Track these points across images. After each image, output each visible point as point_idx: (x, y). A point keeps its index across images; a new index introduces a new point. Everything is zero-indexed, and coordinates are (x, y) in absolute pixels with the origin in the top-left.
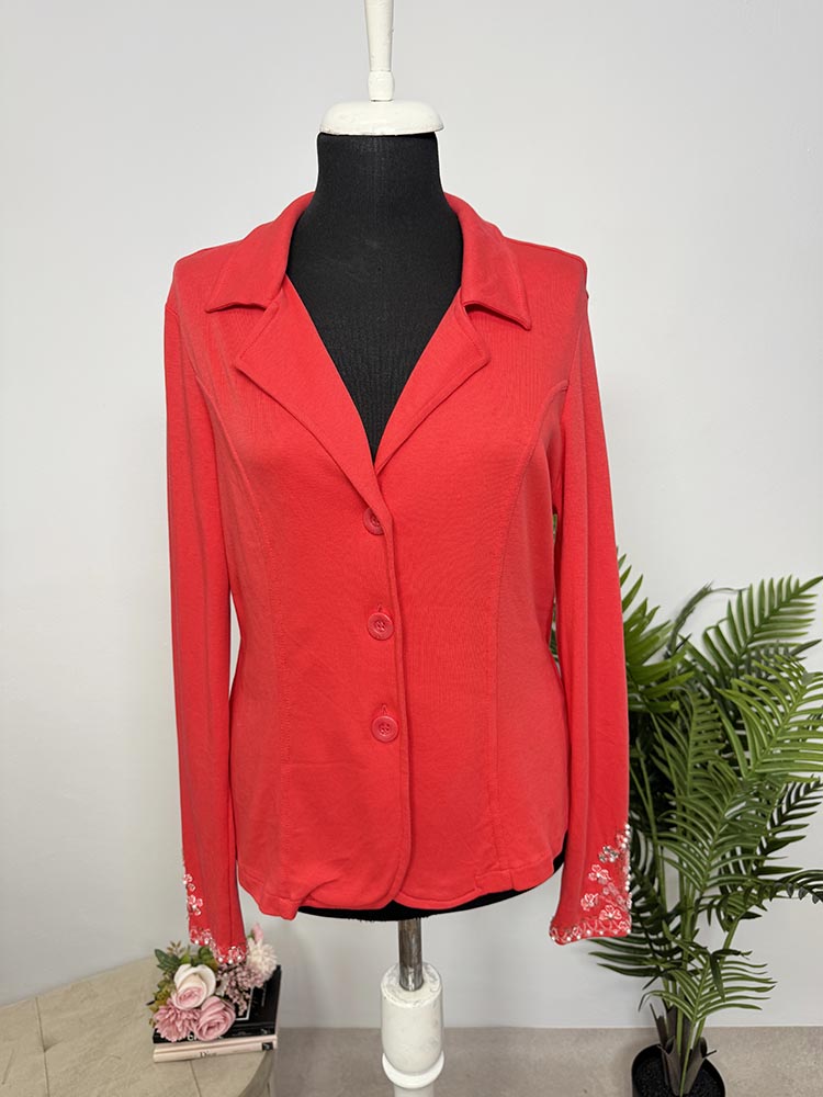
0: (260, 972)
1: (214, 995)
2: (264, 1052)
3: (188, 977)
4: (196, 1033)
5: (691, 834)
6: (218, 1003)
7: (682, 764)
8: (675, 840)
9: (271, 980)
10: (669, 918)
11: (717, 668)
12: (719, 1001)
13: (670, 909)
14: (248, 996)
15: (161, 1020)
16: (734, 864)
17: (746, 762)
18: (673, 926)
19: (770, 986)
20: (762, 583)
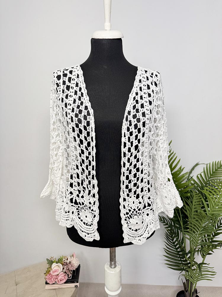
0: (75, 266)
1: (62, 271)
2: (75, 288)
3: (55, 266)
4: (57, 282)
5: (193, 230)
6: (63, 274)
7: (190, 211)
8: (189, 232)
9: (77, 268)
10: (187, 254)
11: (201, 185)
12: (201, 278)
13: (187, 252)
14: (71, 272)
15: (48, 278)
16: (205, 239)
17: (208, 211)
18: (188, 256)
19: (215, 274)
20: (213, 162)
